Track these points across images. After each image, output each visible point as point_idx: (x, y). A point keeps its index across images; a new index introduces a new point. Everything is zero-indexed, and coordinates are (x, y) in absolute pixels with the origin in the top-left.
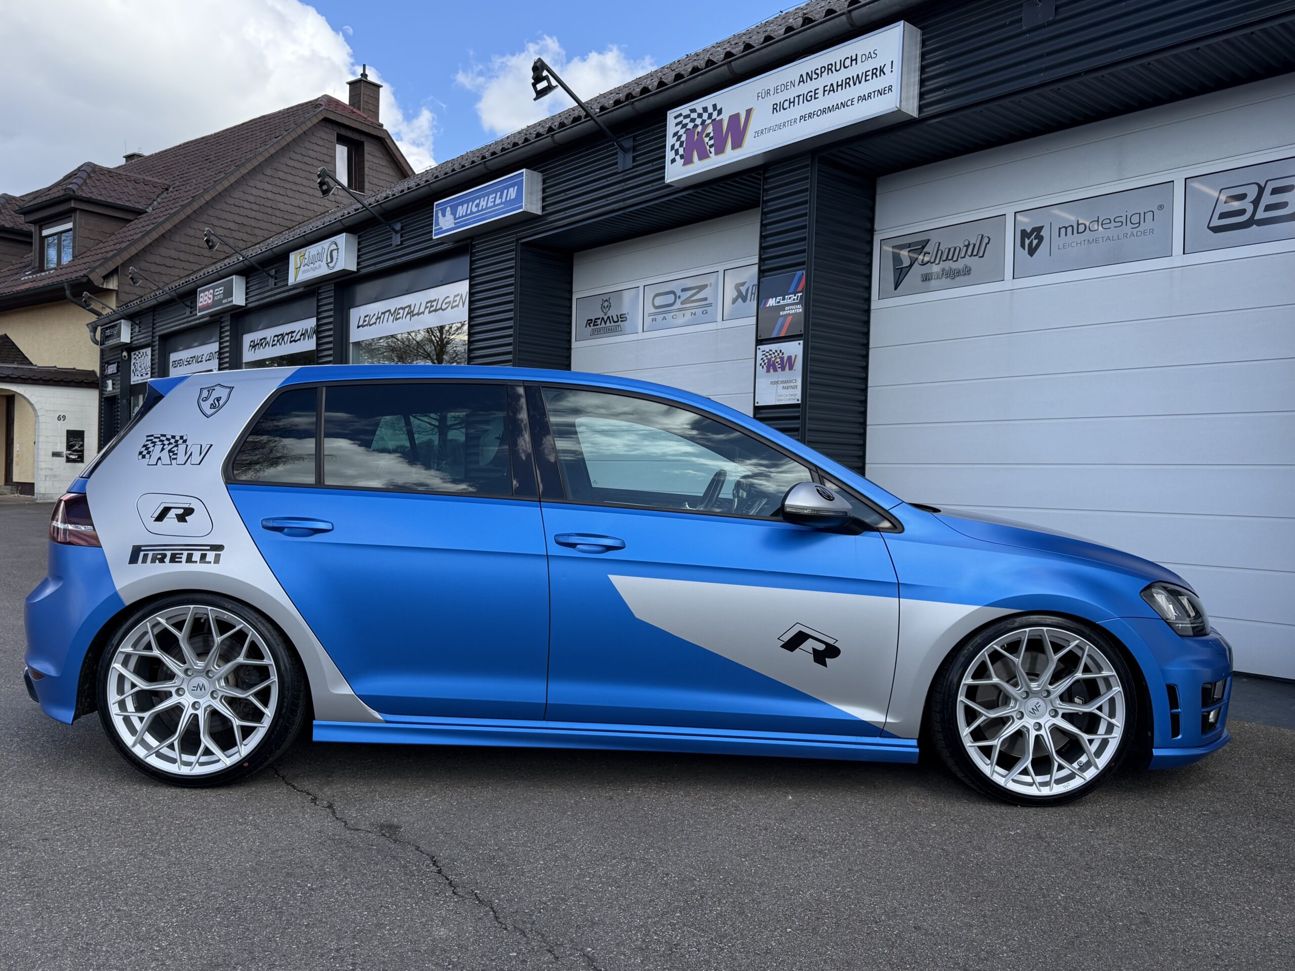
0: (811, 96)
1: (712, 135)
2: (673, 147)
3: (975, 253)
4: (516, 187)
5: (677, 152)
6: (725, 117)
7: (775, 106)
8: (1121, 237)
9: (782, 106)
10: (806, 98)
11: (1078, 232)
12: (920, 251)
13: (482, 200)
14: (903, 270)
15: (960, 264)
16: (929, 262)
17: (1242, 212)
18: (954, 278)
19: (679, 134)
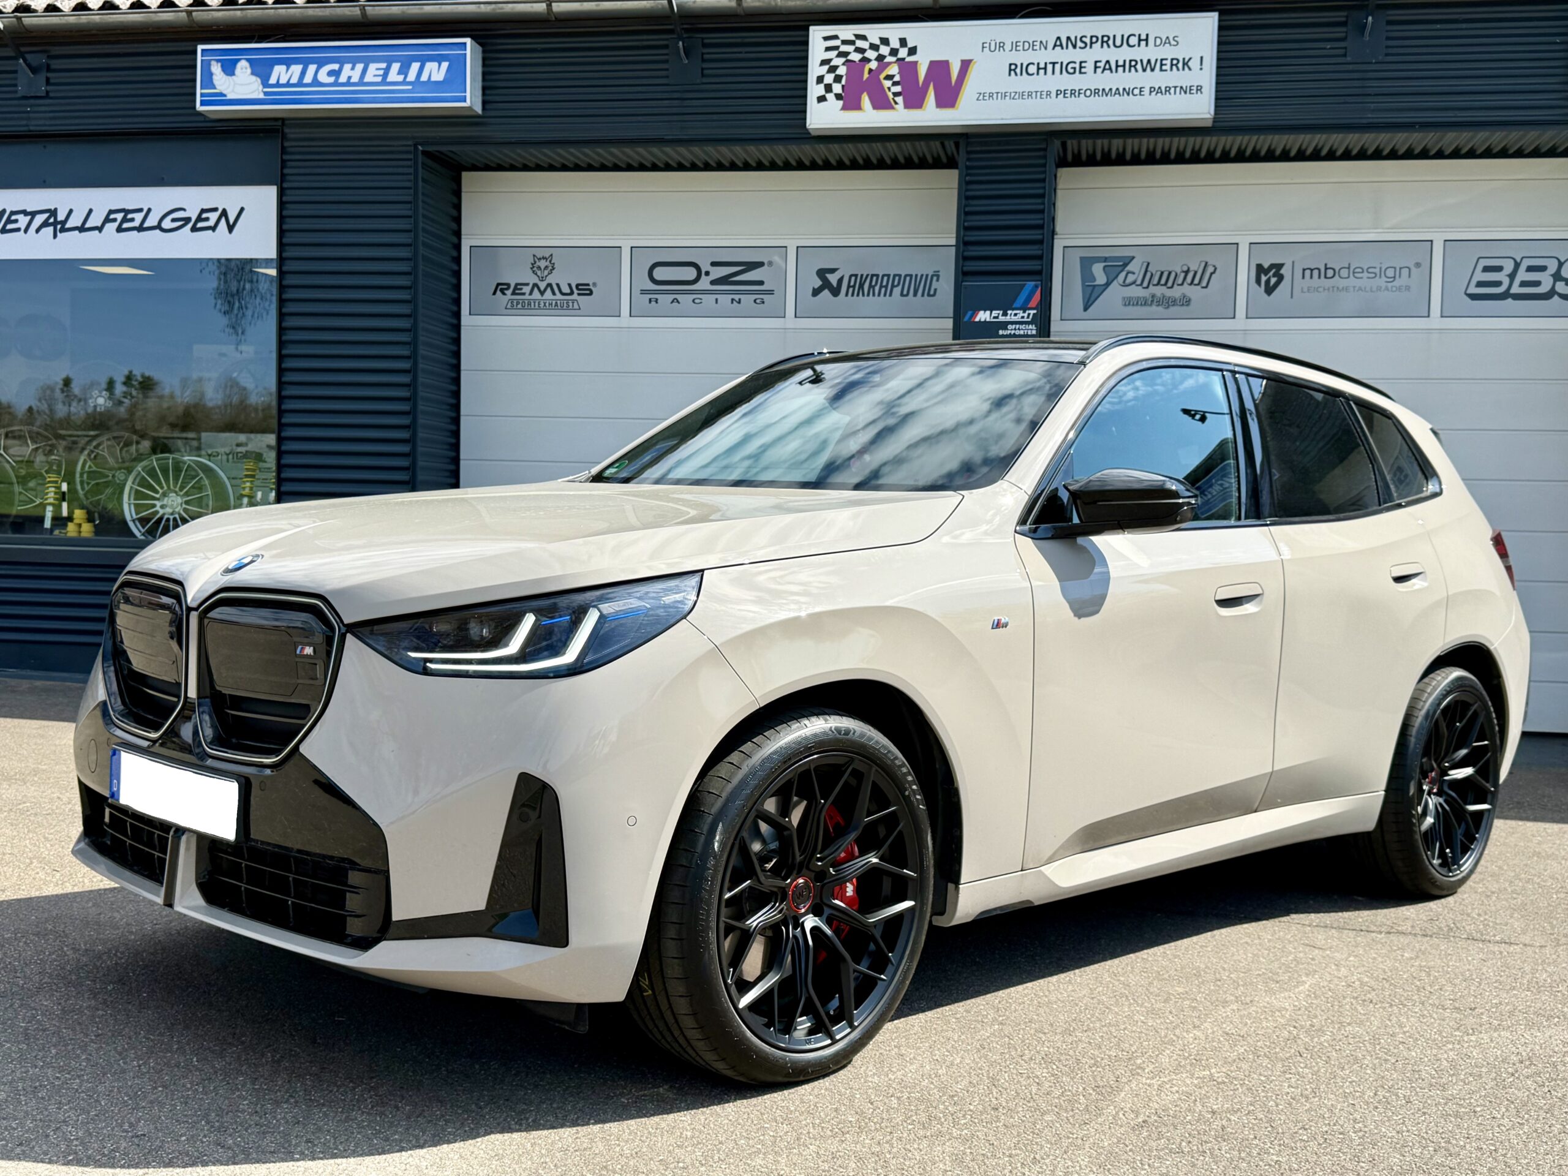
0: (1075, 68)
1: (897, 78)
2: (820, 79)
3: (1196, 281)
4: (445, 65)
5: (828, 88)
6: (923, 61)
7: (1013, 67)
8: (1374, 289)
9: (1025, 69)
10: (1065, 68)
11: (1326, 277)
12: (1120, 268)
13: (347, 67)
14: (1097, 288)
15: (1177, 292)
16: (1134, 283)
17: (1498, 284)
18: (1168, 307)
19: (832, 64)
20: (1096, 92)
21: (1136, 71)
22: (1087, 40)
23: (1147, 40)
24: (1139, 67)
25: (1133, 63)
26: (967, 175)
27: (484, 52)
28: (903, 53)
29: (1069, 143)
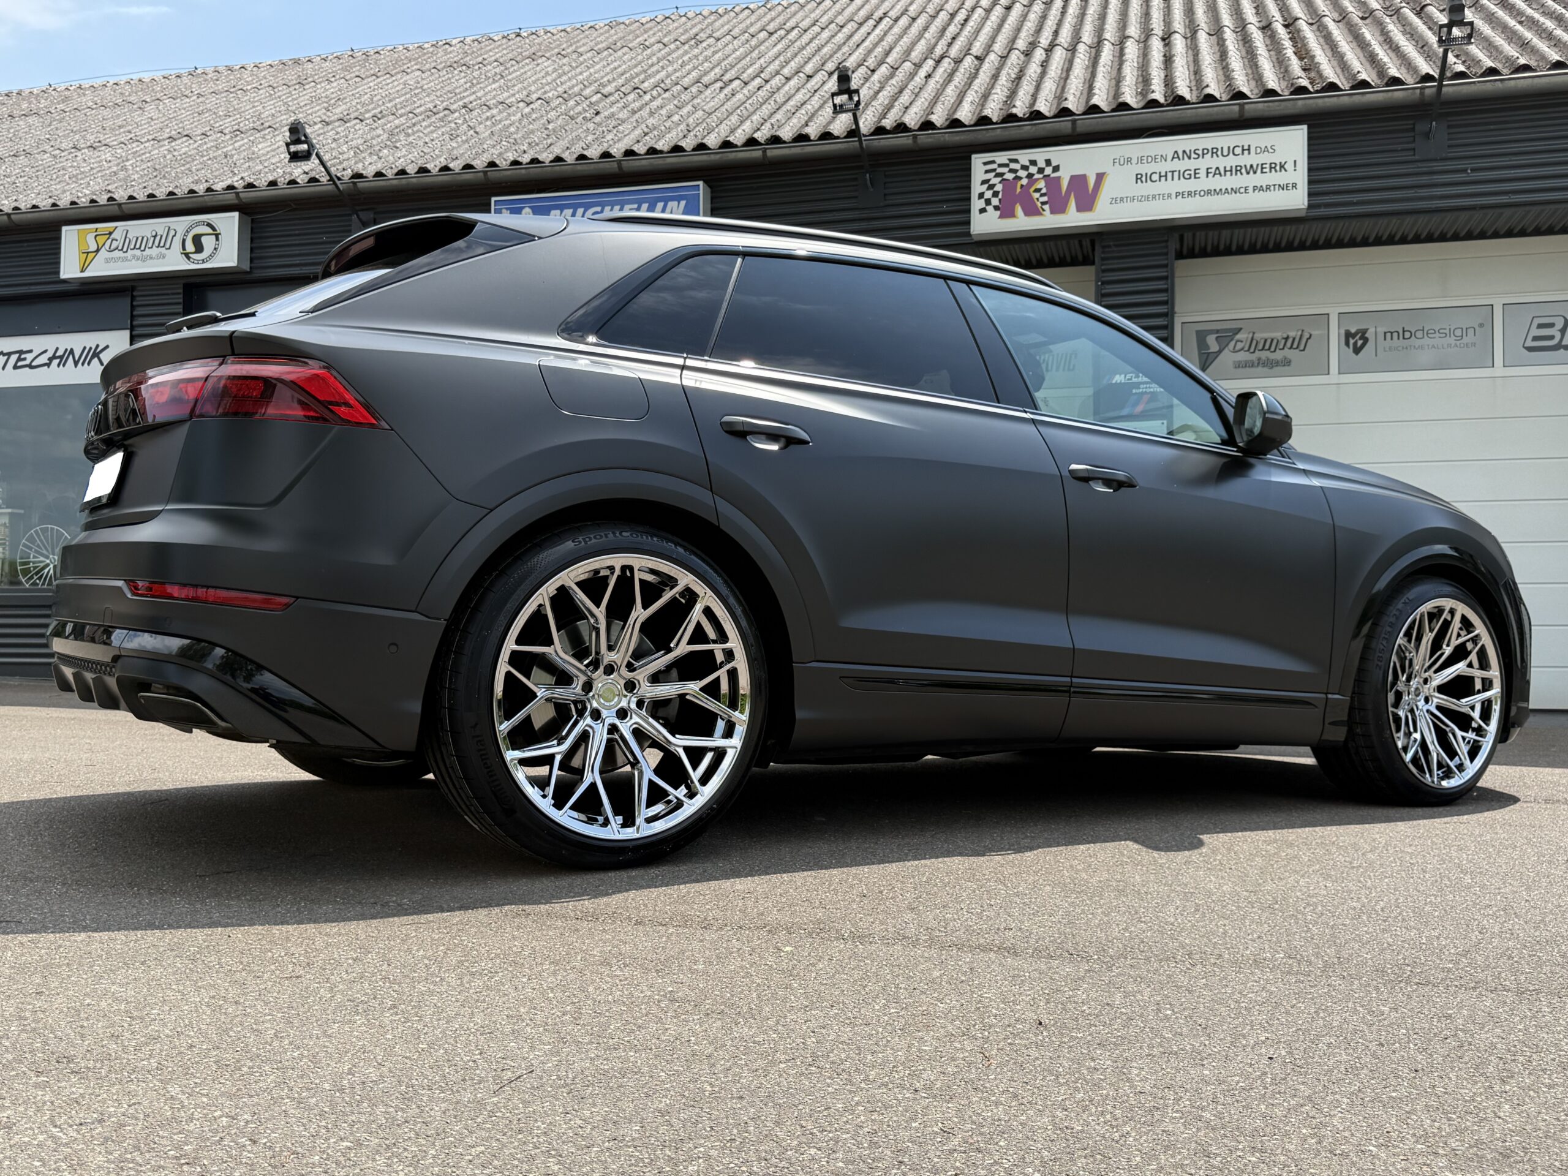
0: (1190, 175)
1: (1044, 191)
2: (981, 195)
3: (1295, 346)
4: (683, 203)
5: (988, 202)
6: (1065, 176)
7: (1139, 176)
8: (1445, 346)
9: (1149, 178)
10: (1182, 175)
11: (1404, 338)
12: (1229, 338)
13: (608, 208)
14: (1211, 355)
15: (1279, 355)
16: (1242, 349)
17: (1552, 337)
18: (1272, 368)
19: (991, 183)
20: (1209, 192)
21: (1241, 174)
22: (1200, 152)
23: (1249, 150)
24: (1243, 171)
25: (1239, 168)
26: (1103, 265)
27: (712, 192)
28: (1048, 171)
29: (1186, 235)
